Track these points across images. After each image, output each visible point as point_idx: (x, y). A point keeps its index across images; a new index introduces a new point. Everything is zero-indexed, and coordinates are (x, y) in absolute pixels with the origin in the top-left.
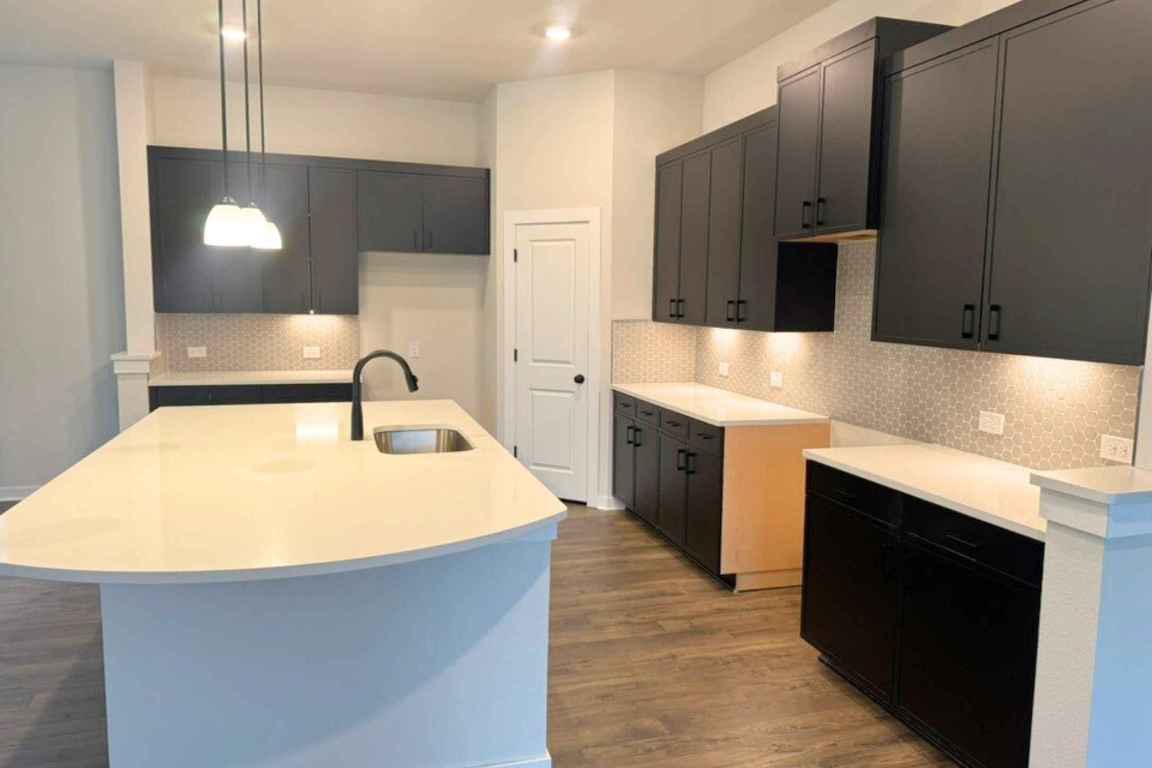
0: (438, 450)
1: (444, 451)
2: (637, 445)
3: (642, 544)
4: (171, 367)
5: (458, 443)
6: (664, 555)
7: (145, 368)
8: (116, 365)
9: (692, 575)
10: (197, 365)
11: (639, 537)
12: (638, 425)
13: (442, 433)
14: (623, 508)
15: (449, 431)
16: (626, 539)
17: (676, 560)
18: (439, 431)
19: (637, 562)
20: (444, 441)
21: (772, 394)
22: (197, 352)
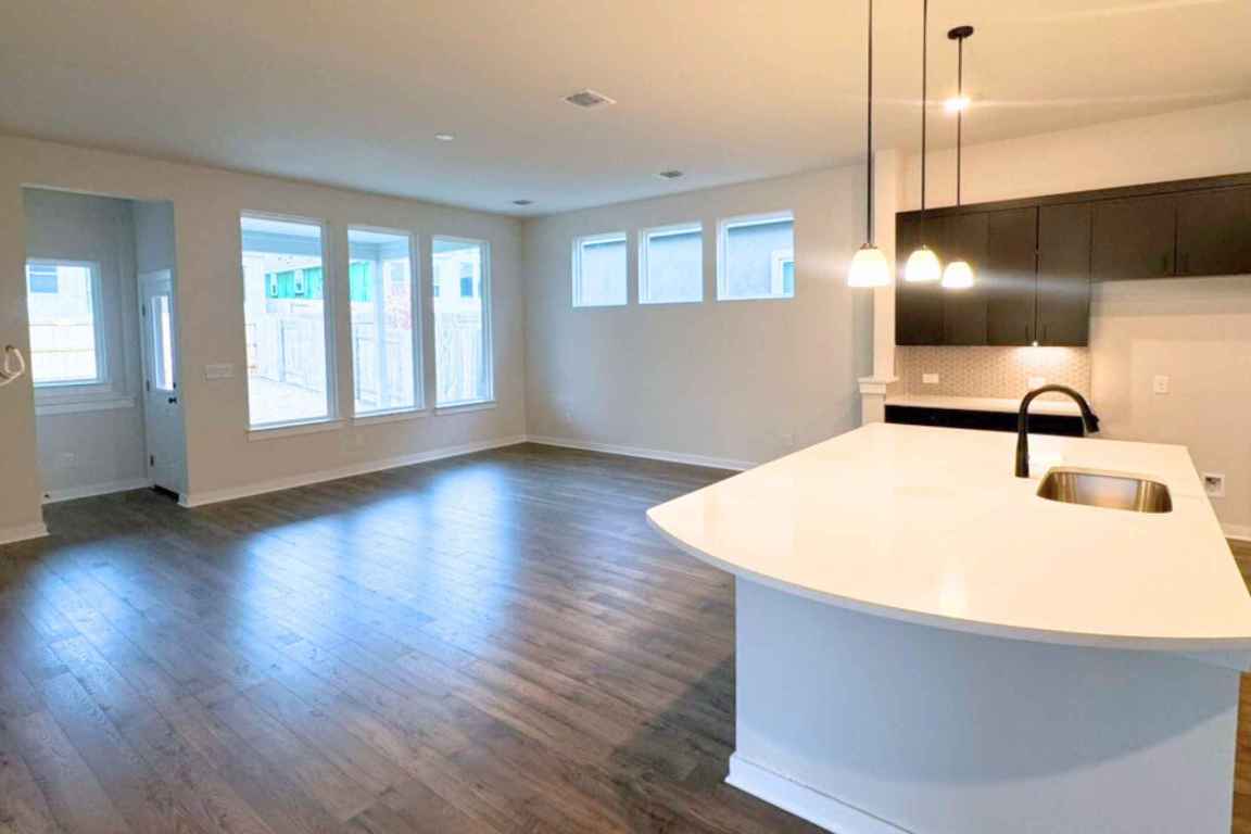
0: (1135, 508)
1: (1144, 511)
4: (909, 390)
5: (1161, 501)
7: (883, 390)
8: (861, 386)
10: (930, 390)
13: (1144, 484)
15: (1154, 484)
18: (1139, 481)
20: (1145, 493)
22: (931, 378)
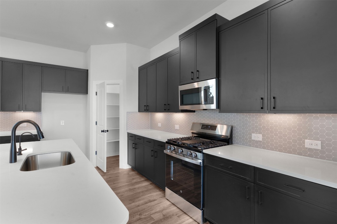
2: (136, 149)
3: (139, 180)
6: (146, 184)
9: (158, 191)
11: (138, 178)
12: (136, 143)
14: (131, 167)
16: (133, 179)
17: (151, 185)
19: (139, 188)
21: (176, 131)
